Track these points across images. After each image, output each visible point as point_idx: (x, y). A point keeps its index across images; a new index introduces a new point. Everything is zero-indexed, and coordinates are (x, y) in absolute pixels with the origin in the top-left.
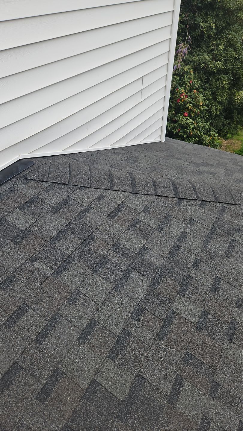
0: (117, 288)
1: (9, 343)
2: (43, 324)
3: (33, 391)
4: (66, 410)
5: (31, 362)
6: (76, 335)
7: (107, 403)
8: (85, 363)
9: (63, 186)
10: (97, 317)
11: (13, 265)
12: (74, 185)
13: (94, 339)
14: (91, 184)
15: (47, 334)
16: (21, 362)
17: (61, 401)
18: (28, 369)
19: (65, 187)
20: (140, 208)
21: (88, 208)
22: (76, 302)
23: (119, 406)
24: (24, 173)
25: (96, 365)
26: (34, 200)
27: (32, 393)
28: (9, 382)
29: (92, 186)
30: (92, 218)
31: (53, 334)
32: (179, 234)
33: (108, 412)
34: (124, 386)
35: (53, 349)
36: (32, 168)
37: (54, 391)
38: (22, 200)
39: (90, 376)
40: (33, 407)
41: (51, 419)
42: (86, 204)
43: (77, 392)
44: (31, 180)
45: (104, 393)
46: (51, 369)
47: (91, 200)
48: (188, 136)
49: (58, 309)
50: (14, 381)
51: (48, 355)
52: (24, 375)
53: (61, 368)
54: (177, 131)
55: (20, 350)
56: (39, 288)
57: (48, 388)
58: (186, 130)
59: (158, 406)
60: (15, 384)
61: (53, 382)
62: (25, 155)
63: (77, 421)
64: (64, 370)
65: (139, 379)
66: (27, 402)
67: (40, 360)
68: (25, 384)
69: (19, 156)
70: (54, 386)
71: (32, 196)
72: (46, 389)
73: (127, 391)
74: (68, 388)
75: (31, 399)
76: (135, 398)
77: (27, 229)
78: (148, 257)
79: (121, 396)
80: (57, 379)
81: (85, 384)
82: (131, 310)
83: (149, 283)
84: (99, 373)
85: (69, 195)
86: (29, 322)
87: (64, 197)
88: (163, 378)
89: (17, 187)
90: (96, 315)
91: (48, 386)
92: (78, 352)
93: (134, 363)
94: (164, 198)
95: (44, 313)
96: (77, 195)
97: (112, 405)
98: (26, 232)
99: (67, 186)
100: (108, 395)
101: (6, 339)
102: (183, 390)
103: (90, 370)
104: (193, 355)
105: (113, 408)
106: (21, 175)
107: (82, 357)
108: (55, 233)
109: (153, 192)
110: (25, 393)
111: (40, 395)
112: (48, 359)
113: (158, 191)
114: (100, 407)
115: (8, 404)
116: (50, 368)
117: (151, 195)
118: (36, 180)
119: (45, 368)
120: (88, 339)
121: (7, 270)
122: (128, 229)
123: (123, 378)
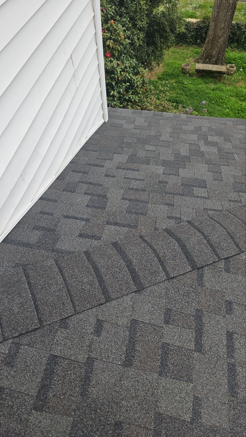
9: (33, 337)
14: (74, 307)
21: (90, 361)
47: (87, 342)
85: (50, 351)
87: (44, 361)
99: (40, 331)
109: (163, 275)
117: (163, 281)
122: (160, 374)
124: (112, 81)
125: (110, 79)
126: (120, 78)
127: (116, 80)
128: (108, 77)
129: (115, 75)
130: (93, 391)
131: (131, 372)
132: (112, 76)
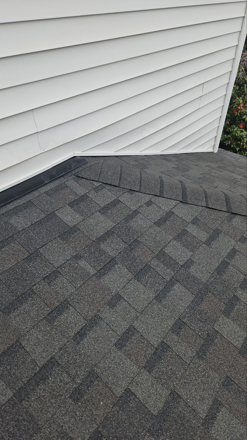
0: (159, 298)
1: (48, 337)
2: (82, 323)
3: (68, 389)
4: (98, 415)
5: (68, 359)
6: (114, 340)
7: (139, 415)
8: (120, 370)
9: (112, 188)
10: (136, 324)
11: (58, 260)
12: (123, 188)
13: (131, 346)
14: (140, 189)
15: (85, 334)
16: (58, 358)
17: (94, 404)
18: (65, 366)
19: (115, 188)
20: (189, 219)
21: (136, 213)
22: (116, 306)
23: (152, 420)
24: (76, 171)
25: (132, 374)
26: (84, 198)
27: (66, 391)
28: (45, 376)
29: (142, 191)
30: (138, 223)
31: (91, 335)
32: (228, 251)
33: (140, 425)
34: (159, 400)
35: (89, 351)
36: (84, 166)
37: (88, 393)
38: (72, 198)
39: (124, 384)
40: (66, 406)
41: (83, 421)
42: (134, 208)
43: (110, 398)
44: (83, 178)
45: (137, 404)
46: (87, 370)
47: (140, 205)
48: (241, 149)
49: (99, 311)
50: (50, 376)
51: (85, 356)
52: (60, 371)
53: (97, 371)
54: (230, 143)
55: (59, 346)
56: (81, 286)
57: (82, 389)
58: (240, 142)
59: (192, 427)
60: (50, 379)
61: (87, 384)
62: (79, 153)
63: (108, 427)
64: (99, 373)
65: (175, 396)
66: (61, 400)
67: (76, 359)
68: (61, 381)
69: (73, 153)
70: (88, 388)
71: (82, 195)
72: (80, 390)
73: (161, 406)
74: (101, 392)
75: (65, 397)
76: (169, 415)
77: (75, 226)
78: (192, 270)
79: (154, 411)
80: (91, 382)
81: (119, 391)
82: (171, 323)
83: (192, 298)
84: (133, 383)
85: (118, 197)
86: (69, 319)
87: (113, 199)
88: (199, 400)
89: (68, 184)
90: (135, 322)
91: (83, 386)
92: (114, 357)
93: (170, 378)
94: (215, 211)
95: (84, 313)
96: (125, 198)
97: (144, 417)
98: (74, 230)
99: (117, 188)
100: (141, 406)
101: (46, 333)
102: (220, 415)
103: (125, 378)
104: (233, 381)
105: (145, 421)
106: (73, 172)
107: (118, 364)
108: (102, 234)
109: (204, 204)
110: (60, 390)
111: (74, 395)
112: (84, 360)
113: (209, 202)
114: (132, 418)
115: (43, 398)
116: (85, 369)
117: (202, 206)
118: (87, 179)
119: (81, 369)
120: (125, 346)
121: (52, 264)
122: (175, 239)
123: (157, 392)
124: (236, 147)
125: (236, 145)
126: (245, 147)
127: (241, 147)
128: (235, 144)
129: (241, 142)
130: (132, 223)
131: (157, 229)
132: (238, 142)
